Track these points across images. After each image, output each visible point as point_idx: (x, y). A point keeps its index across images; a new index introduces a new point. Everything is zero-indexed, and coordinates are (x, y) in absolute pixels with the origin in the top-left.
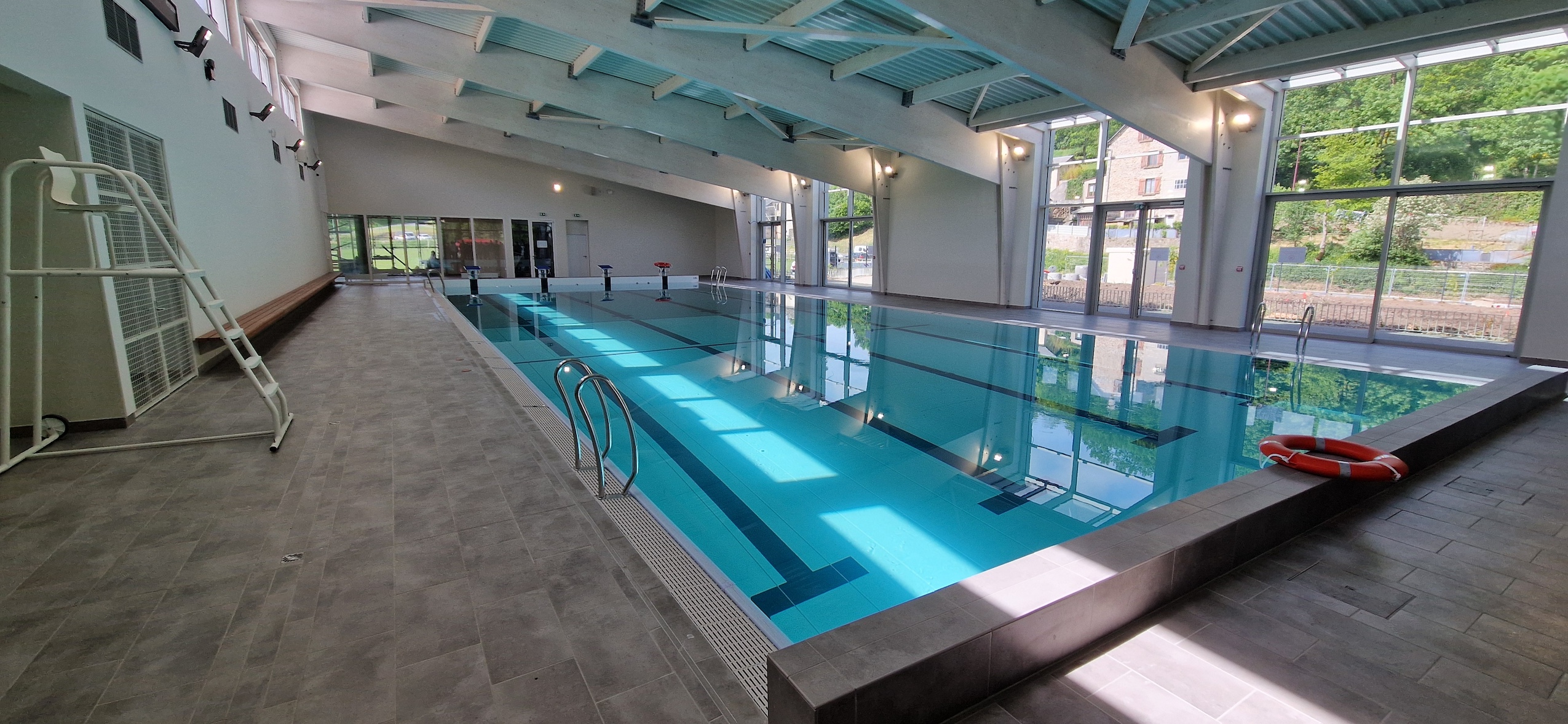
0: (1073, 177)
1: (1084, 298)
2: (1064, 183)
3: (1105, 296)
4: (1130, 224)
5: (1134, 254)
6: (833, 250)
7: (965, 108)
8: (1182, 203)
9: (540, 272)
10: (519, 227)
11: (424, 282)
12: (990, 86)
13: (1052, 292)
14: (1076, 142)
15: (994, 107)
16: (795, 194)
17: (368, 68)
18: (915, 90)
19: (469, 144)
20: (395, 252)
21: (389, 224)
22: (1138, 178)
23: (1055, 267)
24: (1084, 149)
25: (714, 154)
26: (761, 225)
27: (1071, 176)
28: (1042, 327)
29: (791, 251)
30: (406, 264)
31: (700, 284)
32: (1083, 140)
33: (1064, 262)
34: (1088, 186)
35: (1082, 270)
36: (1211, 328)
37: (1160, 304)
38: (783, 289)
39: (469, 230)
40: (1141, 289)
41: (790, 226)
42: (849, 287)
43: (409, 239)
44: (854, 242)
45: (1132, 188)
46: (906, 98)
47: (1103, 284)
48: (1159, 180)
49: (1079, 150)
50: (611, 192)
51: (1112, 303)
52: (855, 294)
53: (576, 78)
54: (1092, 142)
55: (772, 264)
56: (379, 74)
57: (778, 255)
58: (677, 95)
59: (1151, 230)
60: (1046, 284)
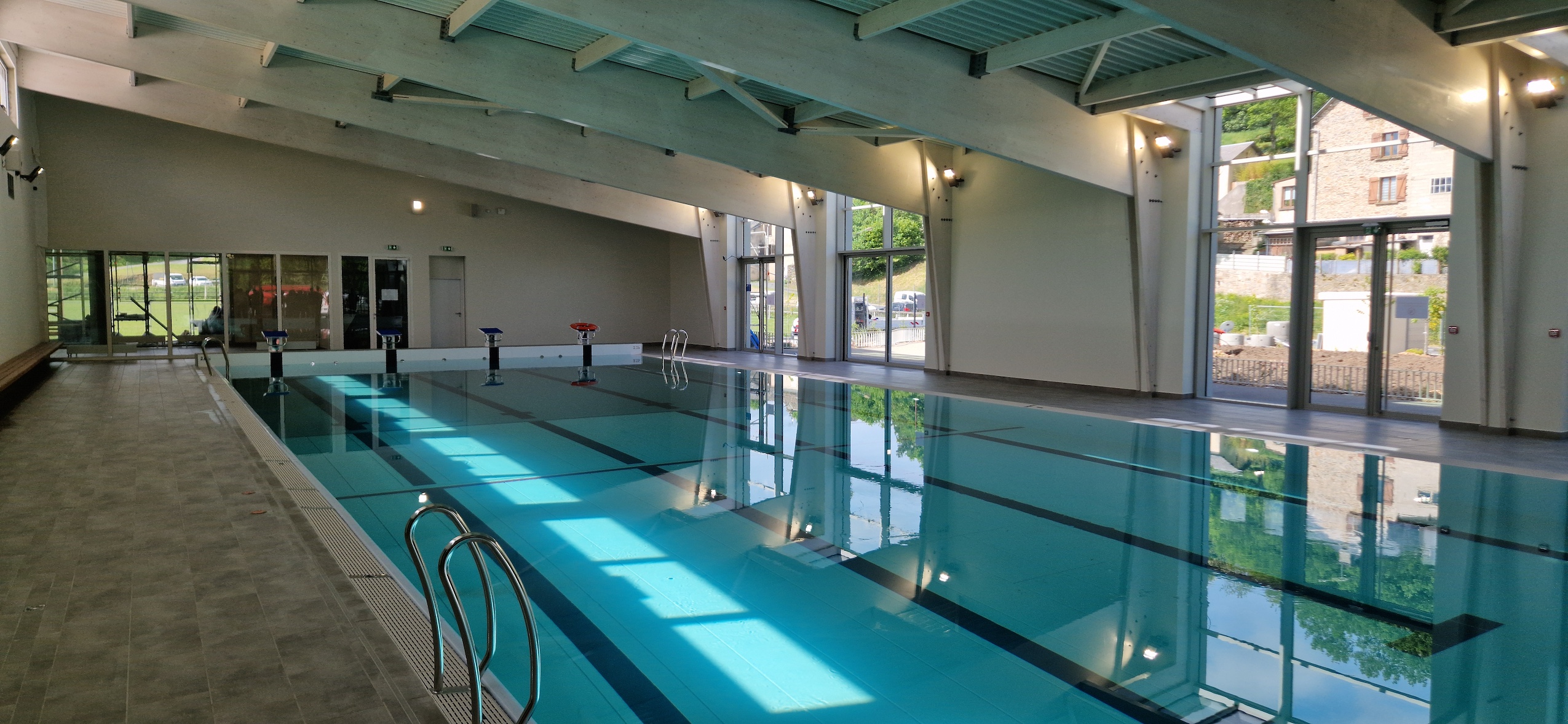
0: (1256, 177)
1: (1285, 378)
2: (1240, 186)
3: (1321, 374)
4: (1358, 252)
5: (1368, 302)
6: (860, 300)
7: (1072, 76)
8: (1446, 223)
9: (384, 340)
10: (353, 269)
11: (196, 356)
12: (1113, 43)
13: (1230, 369)
14: (1258, 120)
15: (1120, 75)
16: (798, 213)
17: (125, 25)
18: (989, 50)
19: (280, 138)
20: (153, 308)
21: (145, 262)
22: (1368, 177)
23: (1232, 323)
24: (1272, 130)
25: (669, 152)
26: (742, 262)
27: (1252, 175)
28: (1215, 430)
29: (791, 301)
30: (169, 328)
31: (643, 357)
32: (1269, 116)
33: (1246, 315)
34: (1283, 191)
35: (1278, 328)
36: (1513, 433)
37: (1419, 390)
38: (779, 365)
39: (272, 272)
40: (1384, 361)
41: (789, 261)
42: (888, 362)
43: (175, 285)
44: (894, 286)
45: (1358, 192)
46: (976, 65)
47: (1317, 352)
48: (1403, 179)
49: (1264, 132)
50: (502, 212)
51: (1334, 387)
52: (897, 373)
53: (453, 40)
54: (1286, 119)
55: (761, 325)
56: (143, 35)
57: (771, 309)
58: (611, 63)
59: (1395, 262)
60: (1217, 353)
